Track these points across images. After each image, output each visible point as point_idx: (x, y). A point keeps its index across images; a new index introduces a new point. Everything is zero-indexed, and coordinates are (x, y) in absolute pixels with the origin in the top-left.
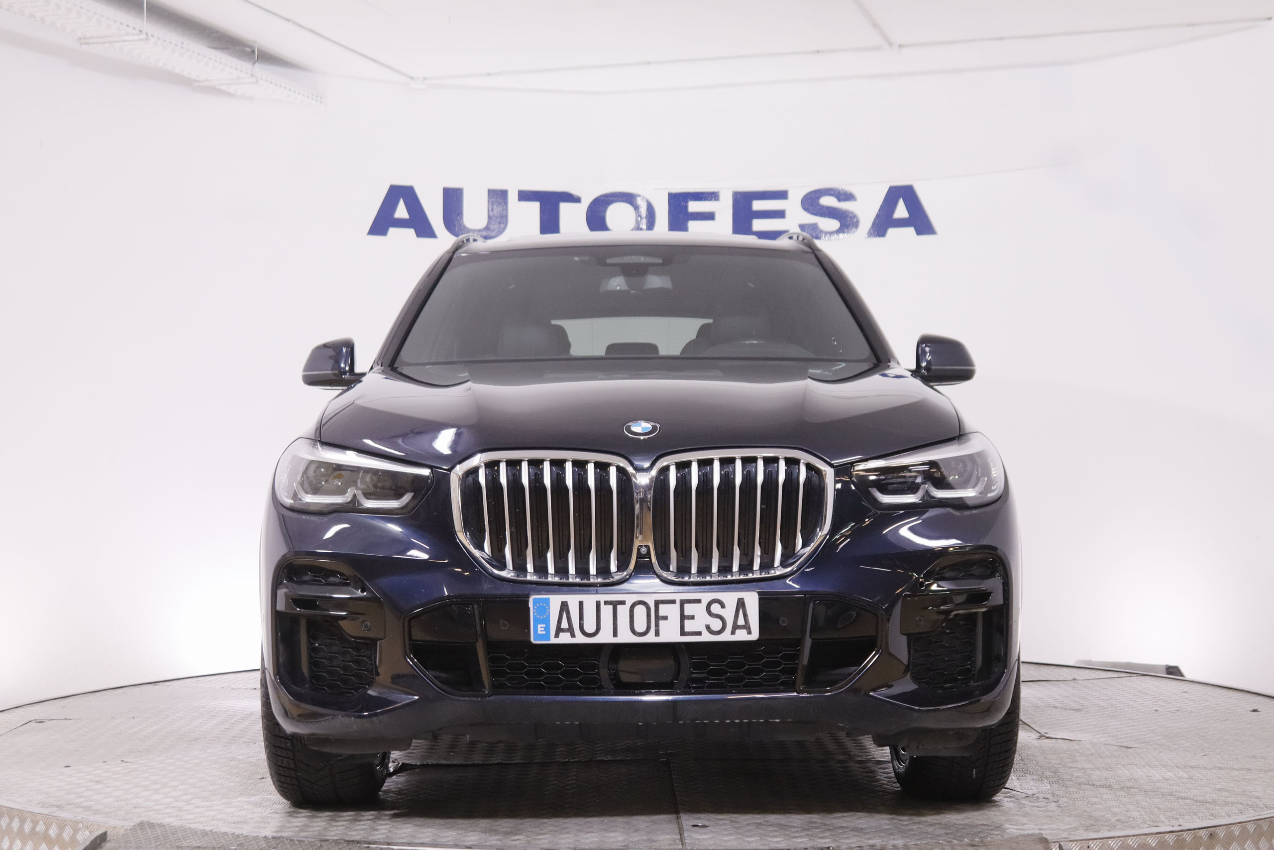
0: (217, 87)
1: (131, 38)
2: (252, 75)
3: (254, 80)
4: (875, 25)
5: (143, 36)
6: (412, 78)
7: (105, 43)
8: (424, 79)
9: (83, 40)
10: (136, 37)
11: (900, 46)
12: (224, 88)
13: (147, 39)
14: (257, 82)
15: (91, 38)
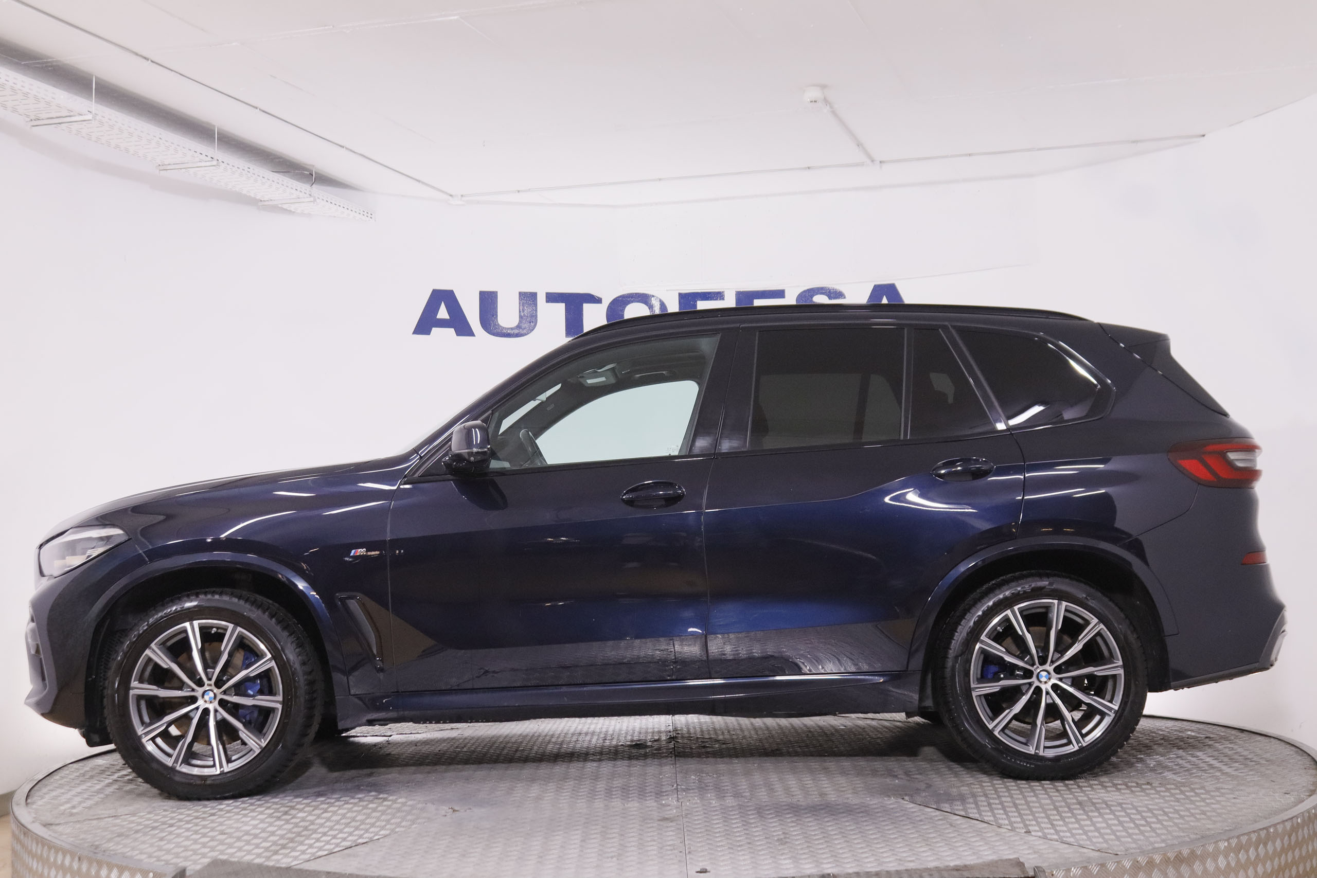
0: (280, 206)
1: (203, 164)
2: (310, 195)
3: (312, 199)
4: (859, 145)
5: (215, 163)
6: (451, 196)
7: (181, 169)
8: (462, 196)
9: (163, 167)
10: (208, 164)
11: (881, 162)
12: (285, 206)
13: (218, 165)
14: (315, 200)
15: (169, 164)
